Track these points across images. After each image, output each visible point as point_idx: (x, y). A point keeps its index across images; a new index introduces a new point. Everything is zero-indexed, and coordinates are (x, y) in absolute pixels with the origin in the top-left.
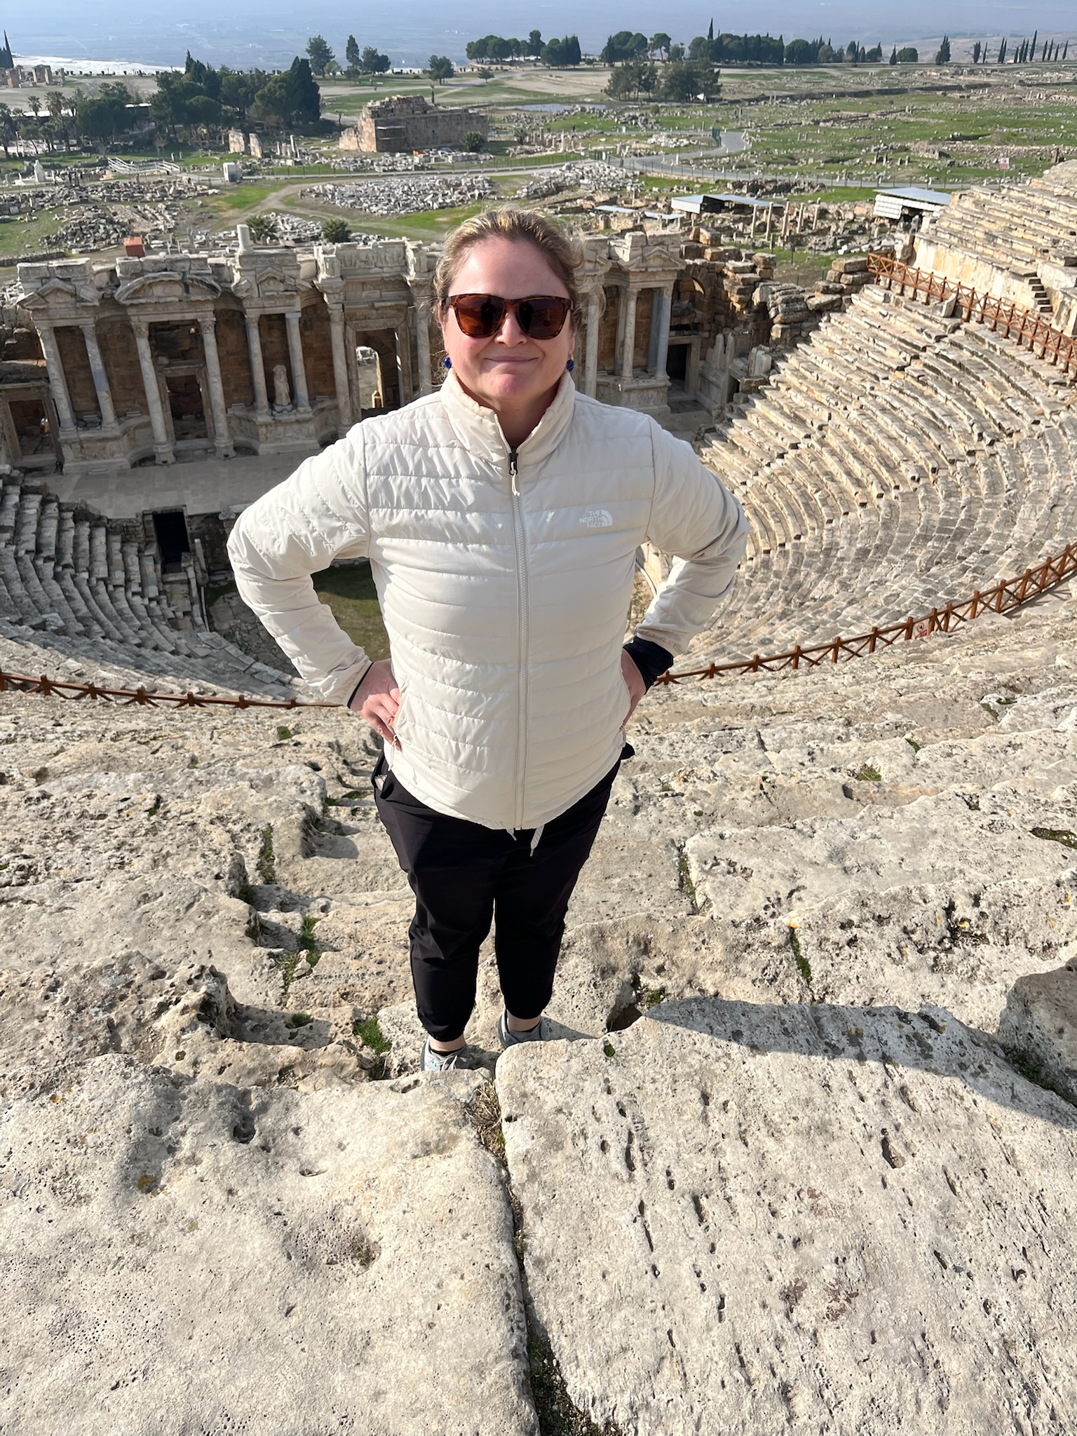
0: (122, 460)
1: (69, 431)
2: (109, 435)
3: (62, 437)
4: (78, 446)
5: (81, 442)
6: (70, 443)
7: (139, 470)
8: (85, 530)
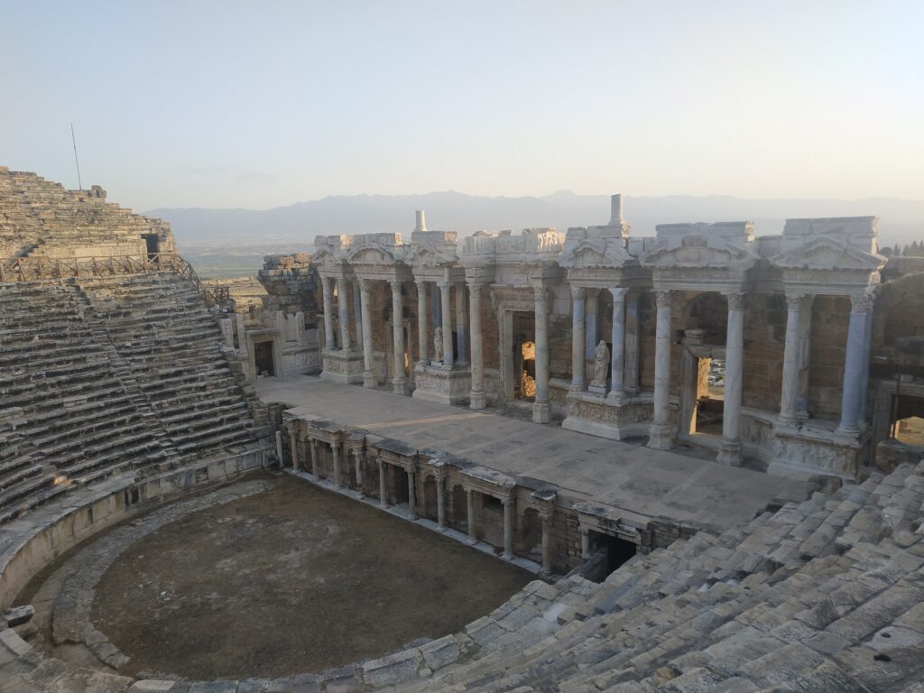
1: (327, 349)
3: (324, 352)
4: (330, 361)
5: (331, 358)
6: (326, 357)
8: (227, 398)
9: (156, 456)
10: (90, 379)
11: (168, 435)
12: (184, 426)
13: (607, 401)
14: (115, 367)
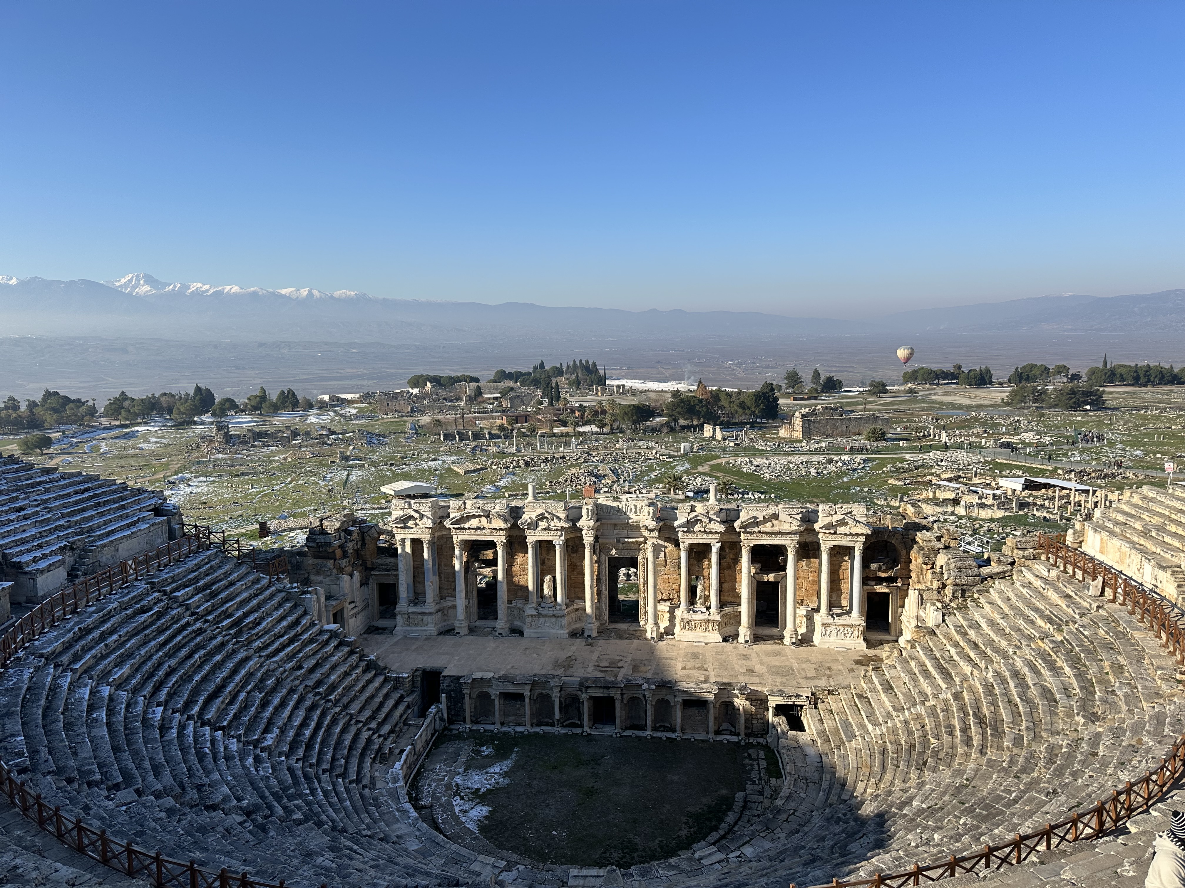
0: (432, 629)
1: (402, 606)
2: (427, 611)
3: (398, 609)
4: (406, 616)
5: (408, 614)
6: (402, 614)
7: (441, 637)
8: (369, 676)
9: (376, 747)
10: (274, 690)
11: (364, 726)
12: (367, 713)
13: (711, 618)
14: (273, 671)
